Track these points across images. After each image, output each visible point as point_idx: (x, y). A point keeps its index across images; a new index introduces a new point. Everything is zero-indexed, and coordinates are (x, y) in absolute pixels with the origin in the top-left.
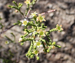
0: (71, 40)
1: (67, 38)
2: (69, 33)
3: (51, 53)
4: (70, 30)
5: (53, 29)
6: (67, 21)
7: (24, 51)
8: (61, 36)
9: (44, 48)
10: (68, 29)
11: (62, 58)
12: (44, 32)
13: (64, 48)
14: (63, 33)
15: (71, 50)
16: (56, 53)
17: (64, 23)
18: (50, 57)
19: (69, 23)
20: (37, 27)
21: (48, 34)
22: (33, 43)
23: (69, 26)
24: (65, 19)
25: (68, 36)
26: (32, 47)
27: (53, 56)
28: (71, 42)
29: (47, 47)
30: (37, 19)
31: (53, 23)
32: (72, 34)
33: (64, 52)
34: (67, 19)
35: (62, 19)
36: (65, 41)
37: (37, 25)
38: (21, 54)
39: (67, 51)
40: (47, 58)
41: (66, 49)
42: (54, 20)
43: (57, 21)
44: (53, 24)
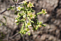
0: (55, 22)
1: (52, 20)
2: (53, 16)
3: (37, 34)
4: (54, 13)
5: (40, 13)
6: (50, 4)
7: (12, 33)
8: (46, 18)
9: (33, 27)
10: (52, 11)
11: (48, 39)
12: (33, 15)
13: (49, 29)
14: (48, 16)
15: (55, 31)
16: (41, 34)
17: (48, 6)
18: (36, 38)
19: (53, 6)
20: (27, 11)
21: (35, 17)
22: (24, 24)
23: (53, 8)
24: (49, 3)
25: (52, 18)
26: (24, 26)
27: (39, 37)
28: (55, 24)
29: (35, 26)
30: (28, 6)
31: (38, 6)
32: (56, 16)
33: (48, 33)
34: (51, 2)
35: (46, 3)
36: (50, 23)
37: (27, 9)
38: (10, 36)
39: (52, 32)
40: (34, 39)
41: (51, 30)
42: (39, 4)
43: (41, 4)
44: (38, 8)
